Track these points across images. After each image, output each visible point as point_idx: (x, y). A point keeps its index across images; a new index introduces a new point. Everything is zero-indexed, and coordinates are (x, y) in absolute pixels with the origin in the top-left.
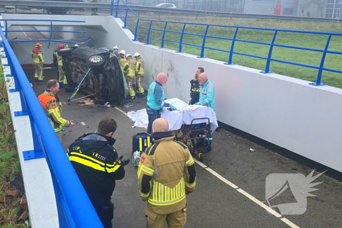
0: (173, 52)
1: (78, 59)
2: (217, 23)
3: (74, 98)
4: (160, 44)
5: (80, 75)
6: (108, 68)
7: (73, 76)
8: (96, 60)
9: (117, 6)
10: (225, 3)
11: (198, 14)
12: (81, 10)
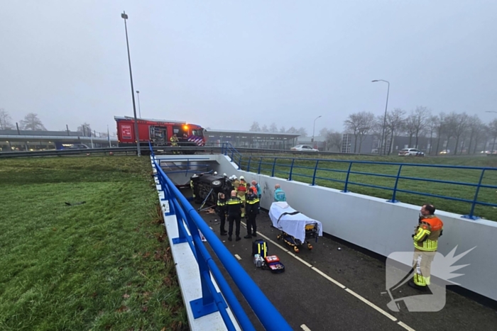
0: (268, 176)
1: (203, 183)
3: (203, 208)
5: (205, 193)
6: (225, 189)
7: (200, 194)
8: (217, 183)
9: (226, 148)
10: (284, 145)
11: (274, 152)
12: (202, 151)
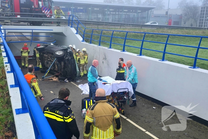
0: (106, 48)
1: (48, 53)
2: (133, 30)
3: (46, 76)
4: (98, 44)
5: (50, 62)
6: (67, 58)
7: (45, 63)
8: (60, 53)
9: (72, 20)
10: (138, 18)
11: (121, 25)
12: (50, 23)
